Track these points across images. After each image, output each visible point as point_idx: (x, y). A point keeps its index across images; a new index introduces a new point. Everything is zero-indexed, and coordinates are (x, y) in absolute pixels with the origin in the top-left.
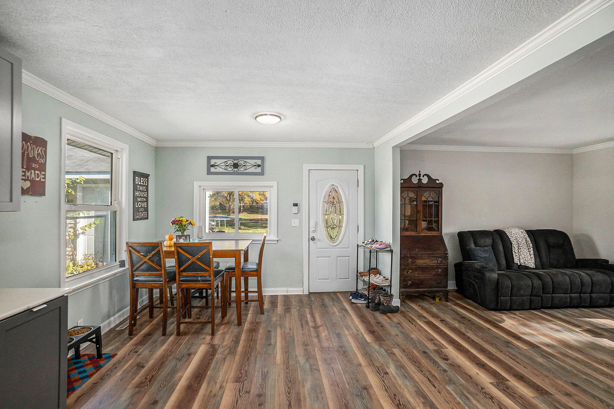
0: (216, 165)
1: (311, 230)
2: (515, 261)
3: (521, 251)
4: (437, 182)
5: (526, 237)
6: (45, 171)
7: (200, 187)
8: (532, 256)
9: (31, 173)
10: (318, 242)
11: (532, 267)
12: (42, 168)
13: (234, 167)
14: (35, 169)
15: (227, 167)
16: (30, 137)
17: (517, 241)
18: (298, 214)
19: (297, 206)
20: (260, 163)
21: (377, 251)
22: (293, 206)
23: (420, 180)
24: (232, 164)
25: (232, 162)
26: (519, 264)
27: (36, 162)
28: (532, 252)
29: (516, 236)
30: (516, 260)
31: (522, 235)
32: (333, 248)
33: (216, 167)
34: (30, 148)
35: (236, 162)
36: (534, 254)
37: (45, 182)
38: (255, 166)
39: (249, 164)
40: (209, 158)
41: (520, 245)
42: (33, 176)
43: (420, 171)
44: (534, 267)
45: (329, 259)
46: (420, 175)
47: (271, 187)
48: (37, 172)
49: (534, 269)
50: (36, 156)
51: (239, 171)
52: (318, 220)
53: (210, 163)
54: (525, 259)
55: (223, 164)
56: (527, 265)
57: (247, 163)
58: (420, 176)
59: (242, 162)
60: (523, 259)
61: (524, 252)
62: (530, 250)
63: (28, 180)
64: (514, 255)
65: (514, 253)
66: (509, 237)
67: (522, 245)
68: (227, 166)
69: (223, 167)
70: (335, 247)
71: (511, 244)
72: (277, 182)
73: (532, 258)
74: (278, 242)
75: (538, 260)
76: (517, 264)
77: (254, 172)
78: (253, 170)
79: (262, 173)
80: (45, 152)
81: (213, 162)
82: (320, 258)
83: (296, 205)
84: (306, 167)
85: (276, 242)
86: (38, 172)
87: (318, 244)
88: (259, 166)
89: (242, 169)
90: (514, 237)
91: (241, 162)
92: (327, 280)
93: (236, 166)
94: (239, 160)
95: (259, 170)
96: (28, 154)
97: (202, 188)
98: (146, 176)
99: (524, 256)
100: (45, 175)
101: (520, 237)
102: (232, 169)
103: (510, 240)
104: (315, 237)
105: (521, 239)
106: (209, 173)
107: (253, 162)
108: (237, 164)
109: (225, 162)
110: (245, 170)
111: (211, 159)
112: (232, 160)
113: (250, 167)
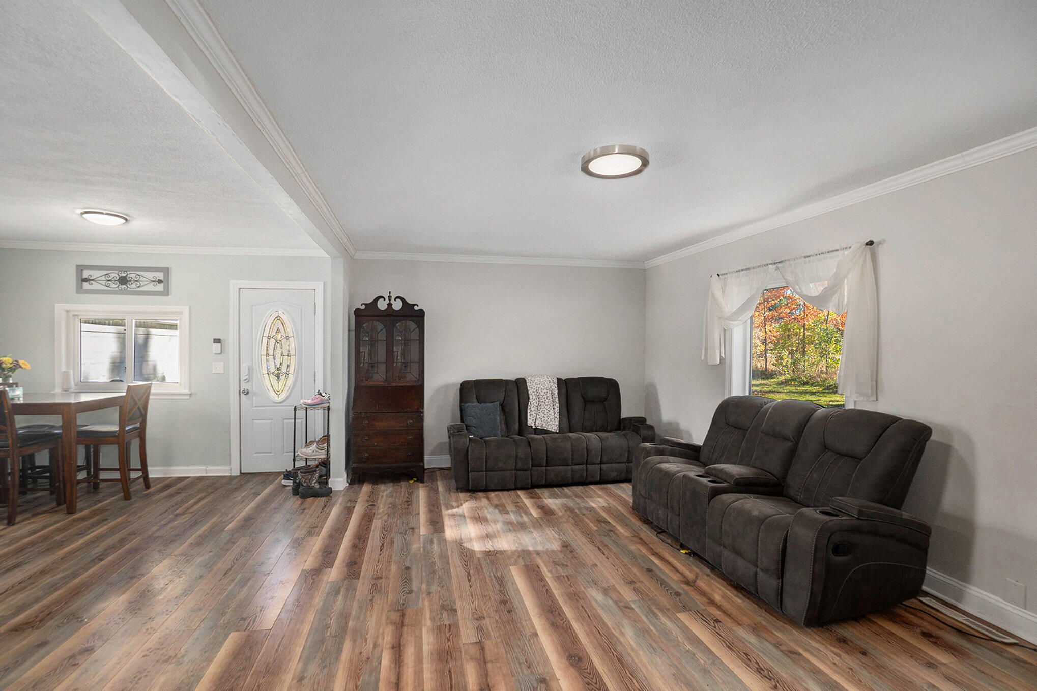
0: (92, 278)
1: (243, 378)
2: (528, 423)
3: (541, 408)
4: (416, 308)
5: (553, 388)
7: (68, 311)
8: (557, 415)
10: (254, 397)
11: (553, 431)
13: (119, 283)
15: (109, 282)
17: (538, 394)
18: (223, 354)
19: (220, 342)
20: (162, 278)
21: (306, 408)
22: (214, 342)
23: (390, 305)
24: (118, 278)
25: (117, 275)
26: (534, 427)
28: (557, 410)
29: (538, 386)
30: (530, 422)
31: (547, 385)
32: (277, 406)
33: (92, 282)
35: (124, 275)
36: (560, 412)
38: (153, 281)
39: (145, 279)
40: (80, 269)
41: (541, 400)
43: (390, 292)
44: (558, 431)
45: (271, 422)
46: (390, 297)
47: (181, 313)
49: (557, 433)
51: (128, 289)
52: (254, 364)
53: (82, 275)
54: (544, 420)
55: (103, 278)
56: (546, 428)
57: (141, 277)
58: (390, 300)
59: (133, 276)
60: (541, 419)
61: (544, 409)
62: (555, 407)
64: (529, 414)
65: (529, 411)
66: (528, 388)
67: (543, 400)
68: (109, 280)
69: (103, 282)
70: (282, 404)
71: (529, 398)
72: (188, 307)
73: (556, 417)
74: (190, 397)
75: (565, 420)
76: (532, 427)
77: (154, 290)
78: (150, 287)
79: (166, 293)
81: (86, 274)
82: (257, 421)
83: (217, 341)
84: (235, 284)
85: (188, 397)
87: (254, 400)
88: (160, 281)
89: (133, 286)
90: (535, 388)
91: (131, 275)
92: (268, 454)
93: (123, 281)
94: (128, 272)
95: (160, 288)
97: (71, 313)
99: (543, 415)
101: (543, 388)
102: (117, 285)
103: (528, 393)
104: (250, 390)
105: (545, 391)
106: (80, 290)
107: (150, 275)
108: (125, 278)
109: (106, 274)
110: (139, 287)
111: (82, 270)
112: (117, 272)
113: (145, 283)
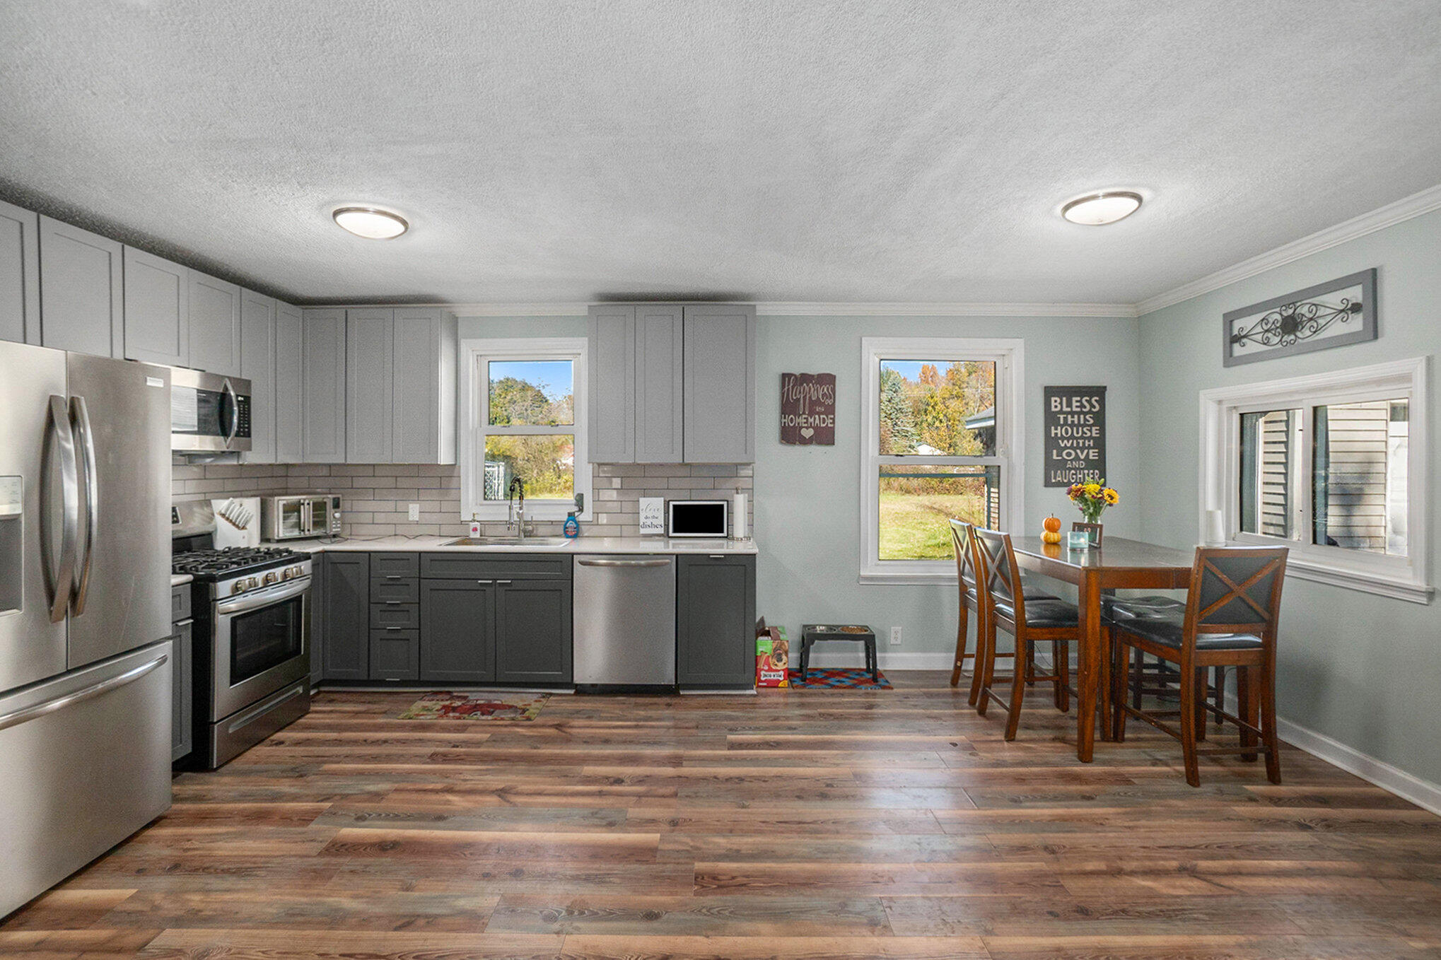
0: (1244, 333)
6: (834, 414)
7: (1220, 402)
9: (815, 418)
12: (831, 410)
13: (1284, 331)
14: (819, 413)
15: (1269, 334)
16: (813, 376)
20: (1361, 298)
24: (1281, 322)
25: (1278, 317)
27: (822, 404)
33: (1244, 340)
34: (812, 390)
35: (1291, 312)
37: (833, 428)
38: (1343, 311)
39: (1326, 311)
40: (1229, 319)
42: (817, 421)
48: (822, 416)
50: (820, 397)
51: (1299, 340)
53: (1231, 330)
55: (1259, 329)
57: (1319, 309)
59: (1305, 309)
63: (811, 427)
68: (1266, 331)
69: (1260, 337)
74: (1431, 597)
77: (1347, 331)
78: (1338, 327)
79: (1369, 334)
80: (834, 390)
81: (1236, 327)
86: (824, 416)
88: (1356, 308)
89: (1307, 332)
91: (1302, 309)
93: (1289, 325)
94: (1297, 304)
95: (1359, 322)
96: (810, 398)
97: (1225, 406)
98: (1100, 392)
100: (833, 419)
102: (1281, 337)
106: (1230, 360)
107: (1334, 300)
108: (1292, 317)
109: (1262, 320)
110: (1315, 332)
111: (1232, 321)
112: (1278, 310)
113: (1329, 318)
